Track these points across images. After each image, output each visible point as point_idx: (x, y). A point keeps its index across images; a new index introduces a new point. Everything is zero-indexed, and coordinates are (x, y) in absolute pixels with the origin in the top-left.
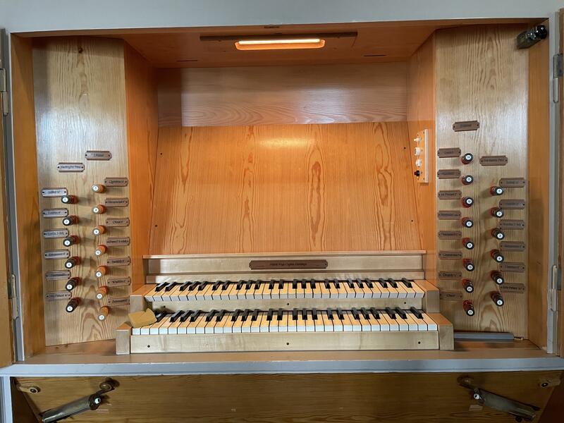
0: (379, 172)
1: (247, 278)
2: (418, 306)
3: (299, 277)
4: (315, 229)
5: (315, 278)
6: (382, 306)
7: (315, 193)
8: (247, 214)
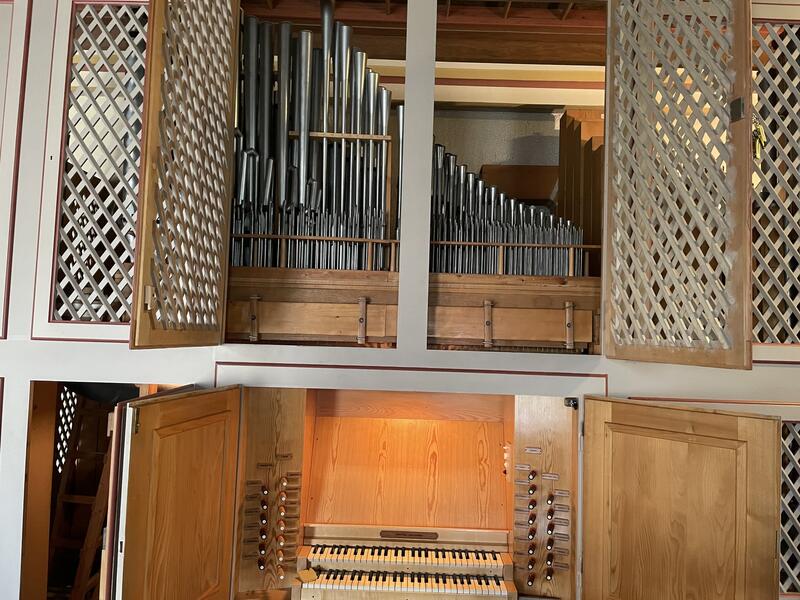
0: (480, 463)
1: (378, 544)
2: (500, 574)
3: (417, 546)
4: (430, 508)
5: (429, 547)
6: (475, 573)
7: (432, 478)
8: (380, 492)
